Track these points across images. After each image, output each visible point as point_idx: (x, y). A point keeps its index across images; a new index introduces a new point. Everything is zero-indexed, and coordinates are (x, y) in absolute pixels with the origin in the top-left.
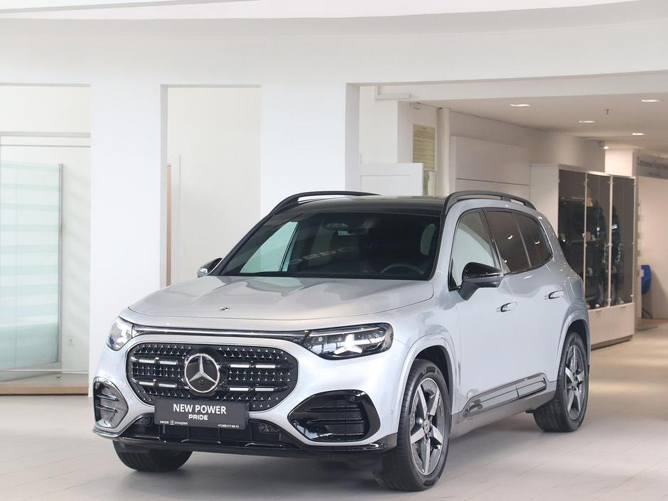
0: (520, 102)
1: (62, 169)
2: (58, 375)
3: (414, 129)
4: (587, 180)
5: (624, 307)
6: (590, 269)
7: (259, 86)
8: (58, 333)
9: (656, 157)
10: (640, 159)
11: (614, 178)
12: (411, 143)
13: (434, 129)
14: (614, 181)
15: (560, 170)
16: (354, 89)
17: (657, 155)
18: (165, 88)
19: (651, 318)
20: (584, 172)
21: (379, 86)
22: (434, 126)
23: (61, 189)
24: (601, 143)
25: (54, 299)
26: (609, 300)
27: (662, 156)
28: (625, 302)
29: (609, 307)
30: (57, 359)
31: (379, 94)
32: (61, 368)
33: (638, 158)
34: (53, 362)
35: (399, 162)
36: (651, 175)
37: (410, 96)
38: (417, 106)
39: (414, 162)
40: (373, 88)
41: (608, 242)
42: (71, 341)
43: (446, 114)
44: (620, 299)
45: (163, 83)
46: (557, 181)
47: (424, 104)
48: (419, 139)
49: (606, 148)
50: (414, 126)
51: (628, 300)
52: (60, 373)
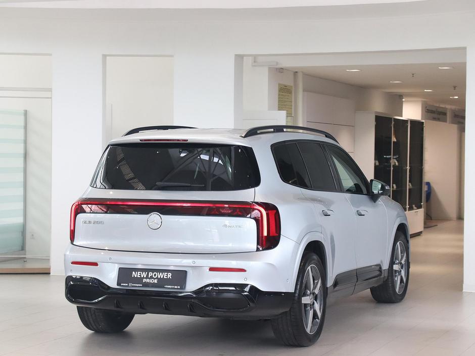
0: (352, 68)
1: (26, 113)
2: (24, 260)
3: (279, 86)
4: (393, 123)
5: (417, 212)
6: (394, 185)
7: (172, 56)
8: (23, 230)
9: (437, 107)
10: (427, 108)
11: (411, 121)
12: (277, 96)
13: (292, 87)
14: (411, 124)
15: (376, 116)
16: (239, 58)
17: (438, 105)
18: (105, 56)
19: (431, 219)
20: (391, 117)
21: (255, 57)
22: (292, 84)
23: (26, 127)
24: (401, 97)
25: (20, 206)
26: (408, 206)
27: (442, 106)
28: (418, 208)
29: (407, 212)
30: (23, 248)
31: (255, 62)
32: (25, 255)
33: (426, 107)
34: (20, 251)
35: (269, 110)
36: (434, 119)
37: (277, 63)
38: (281, 70)
39: (279, 110)
40: (251, 57)
41: (407, 166)
42: (33, 235)
43: (300, 76)
44: (414, 206)
45: (104, 54)
46: (373, 123)
47: (286, 69)
48: (283, 94)
49: (403, 100)
50: (279, 84)
51: (419, 207)
52: (25, 258)
